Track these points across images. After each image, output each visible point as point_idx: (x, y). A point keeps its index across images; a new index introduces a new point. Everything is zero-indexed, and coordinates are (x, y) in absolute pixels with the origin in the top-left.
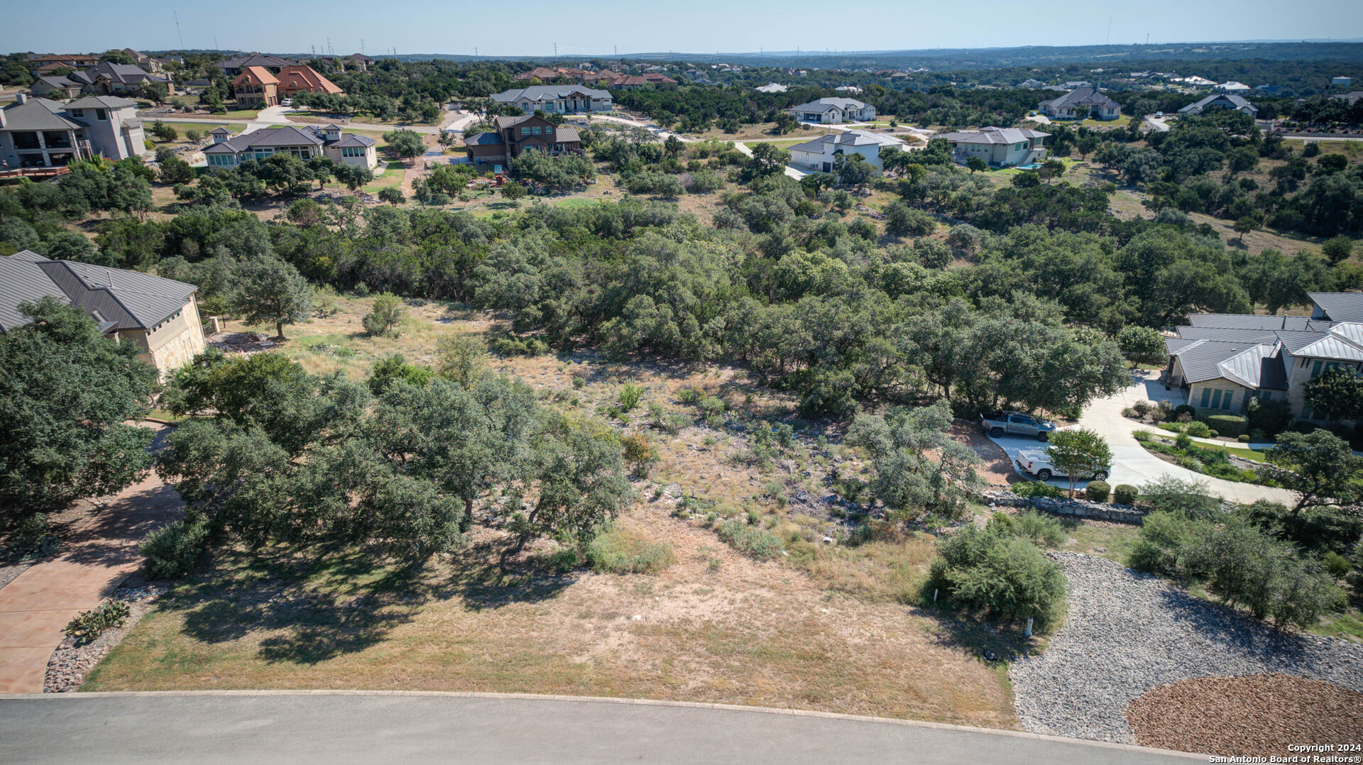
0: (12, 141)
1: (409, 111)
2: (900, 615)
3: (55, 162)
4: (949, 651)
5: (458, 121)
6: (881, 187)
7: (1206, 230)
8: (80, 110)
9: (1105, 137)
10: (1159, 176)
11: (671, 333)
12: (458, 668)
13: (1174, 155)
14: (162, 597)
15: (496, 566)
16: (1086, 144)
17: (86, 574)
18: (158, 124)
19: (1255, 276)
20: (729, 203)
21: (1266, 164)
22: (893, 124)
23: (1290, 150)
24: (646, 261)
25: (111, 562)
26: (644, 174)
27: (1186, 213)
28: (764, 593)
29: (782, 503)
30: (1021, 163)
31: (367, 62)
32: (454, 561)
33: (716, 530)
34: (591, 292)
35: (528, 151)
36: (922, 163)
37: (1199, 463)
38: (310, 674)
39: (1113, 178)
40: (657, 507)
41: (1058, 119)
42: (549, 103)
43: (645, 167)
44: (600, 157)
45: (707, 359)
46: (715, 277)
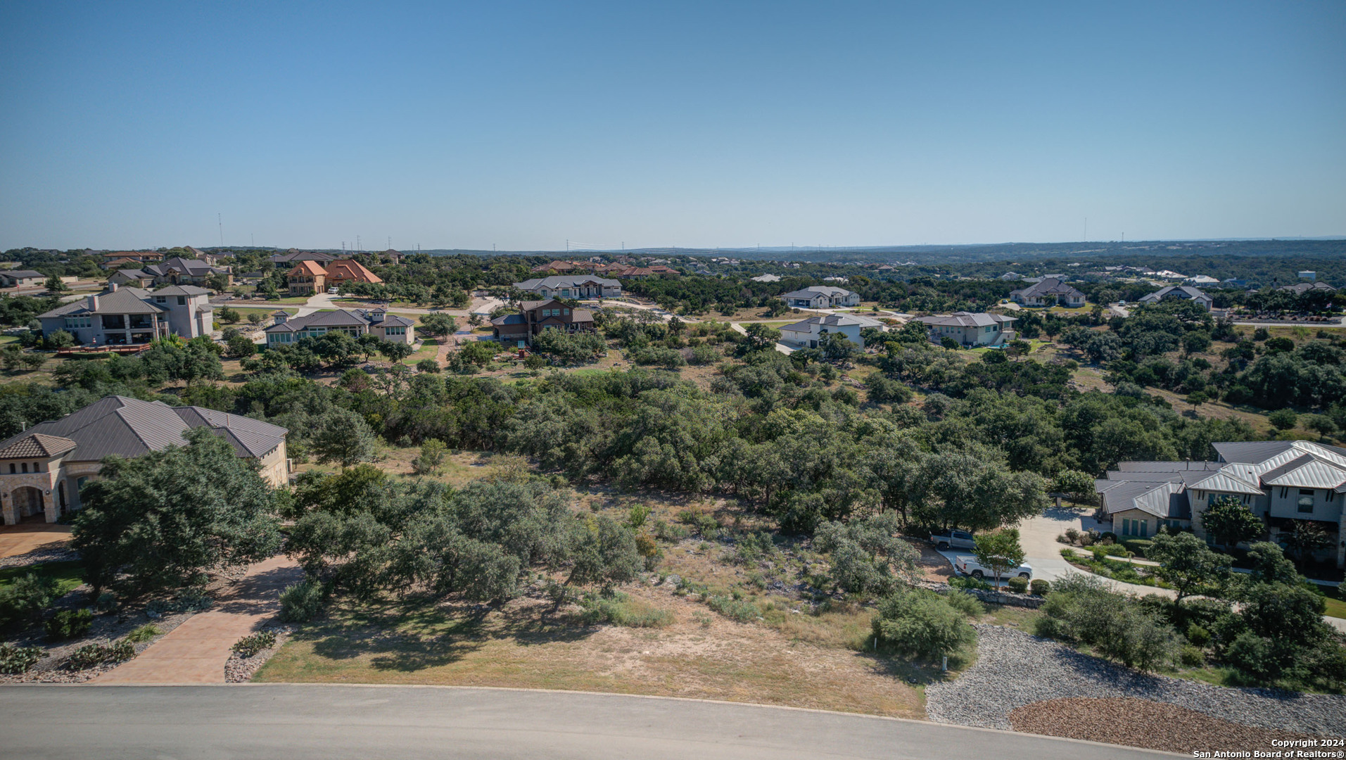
0: (101, 323)
1: (442, 297)
2: (847, 656)
3: (135, 341)
4: (882, 677)
5: (486, 306)
6: (863, 361)
7: (1159, 402)
8: (164, 297)
9: (1070, 322)
10: (1120, 356)
11: (673, 468)
12: (516, 676)
13: (1132, 337)
14: (294, 633)
15: (538, 620)
16: (1052, 327)
17: (237, 619)
18: (225, 309)
19: (1193, 437)
20: (726, 373)
21: (1218, 346)
22: (875, 309)
23: (1242, 334)
24: (653, 411)
25: (252, 613)
26: (650, 348)
27: (1143, 387)
28: (744, 641)
29: (761, 587)
30: (992, 343)
31: (399, 257)
32: (506, 617)
33: (708, 604)
34: (606, 437)
35: (548, 329)
36: (899, 341)
37: (1109, 571)
38: (410, 677)
39: (1078, 357)
40: (662, 589)
41: (1029, 306)
42: (565, 290)
43: (650, 344)
44: (611, 335)
45: (703, 492)
46: (711, 425)
